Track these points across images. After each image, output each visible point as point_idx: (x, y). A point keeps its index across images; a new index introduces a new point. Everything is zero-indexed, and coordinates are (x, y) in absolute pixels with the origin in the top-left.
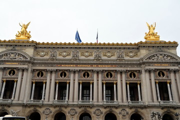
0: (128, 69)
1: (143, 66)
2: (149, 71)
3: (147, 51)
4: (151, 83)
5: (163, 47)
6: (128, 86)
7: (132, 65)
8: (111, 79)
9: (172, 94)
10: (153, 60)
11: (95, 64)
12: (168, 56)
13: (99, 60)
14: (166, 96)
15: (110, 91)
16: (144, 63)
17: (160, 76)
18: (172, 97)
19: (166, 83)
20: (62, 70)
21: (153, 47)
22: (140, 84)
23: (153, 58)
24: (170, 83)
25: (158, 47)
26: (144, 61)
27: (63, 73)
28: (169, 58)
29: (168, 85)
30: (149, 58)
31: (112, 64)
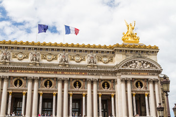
0: (101, 77)
1: (118, 74)
2: (126, 81)
3: (124, 56)
4: (127, 95)
5: (142, 52)
6: (100, 98)
7: (106, 73)
8: (80, 89)
9: (149, 108)
10: (131, 67)
11: (60, 70)
12: (147, 64)
13: (65, 65)
14: (143, 110)
15: (77, 104)
16: (119, 71)
17: (137, 87)
18: (149, 111)
19: (144, 95)
20: (17, 77)
21: (132, 51)
22: (114, 96)
23: (131, 65)
24: (148, 96)
25: (137, 51)
26: (121, 68)
27: (19, 81)
28: (148, 66)
29: (146, 98)
30: (126, 65)
31: (81, 72)
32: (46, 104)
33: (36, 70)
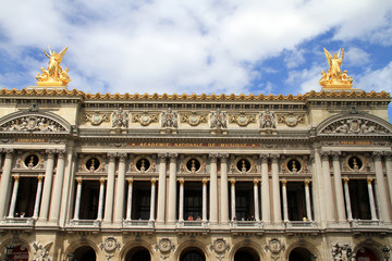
0: (285, 152)
1: (315, 145)
2: (330, 158)
3: (327, 112)
4: (333, 181)
5: (359, 103)
6: (284, 188)
7: (294, 143)
8: (248, 172)
9: (376, 206)
10: (338, 132)
11: (212, 141)
12: (369, 124)
13: (222, 132)
14: (363, 208)
15: (243, 199)
16: (319, 140)
17: (352, 166)
18: (377, 211)
19: (365, 182)
20: (141, 155)
21: (339, 103)
22: (310, 185)
23: (338, 128)
24: (373, 183)
25: (349, 103)
26: (320, 134)
27: (143, 162)
28: (372, 128)
29: (370, 186)
30: (330, 128)
31: (249, 143)
32: (190, 199)
33: (172, 142)
